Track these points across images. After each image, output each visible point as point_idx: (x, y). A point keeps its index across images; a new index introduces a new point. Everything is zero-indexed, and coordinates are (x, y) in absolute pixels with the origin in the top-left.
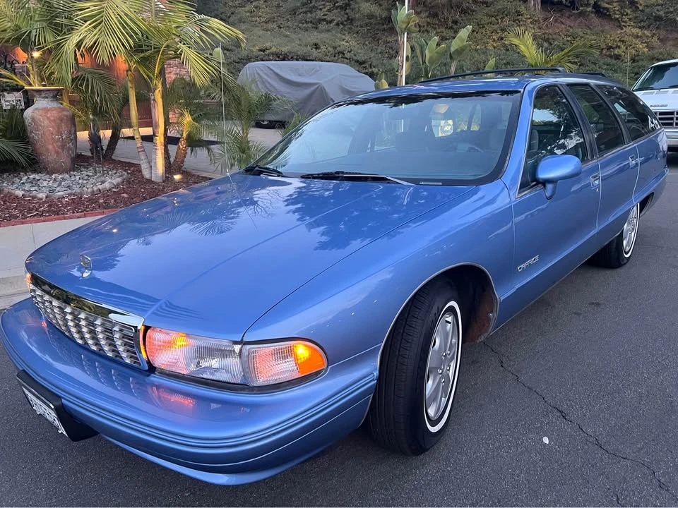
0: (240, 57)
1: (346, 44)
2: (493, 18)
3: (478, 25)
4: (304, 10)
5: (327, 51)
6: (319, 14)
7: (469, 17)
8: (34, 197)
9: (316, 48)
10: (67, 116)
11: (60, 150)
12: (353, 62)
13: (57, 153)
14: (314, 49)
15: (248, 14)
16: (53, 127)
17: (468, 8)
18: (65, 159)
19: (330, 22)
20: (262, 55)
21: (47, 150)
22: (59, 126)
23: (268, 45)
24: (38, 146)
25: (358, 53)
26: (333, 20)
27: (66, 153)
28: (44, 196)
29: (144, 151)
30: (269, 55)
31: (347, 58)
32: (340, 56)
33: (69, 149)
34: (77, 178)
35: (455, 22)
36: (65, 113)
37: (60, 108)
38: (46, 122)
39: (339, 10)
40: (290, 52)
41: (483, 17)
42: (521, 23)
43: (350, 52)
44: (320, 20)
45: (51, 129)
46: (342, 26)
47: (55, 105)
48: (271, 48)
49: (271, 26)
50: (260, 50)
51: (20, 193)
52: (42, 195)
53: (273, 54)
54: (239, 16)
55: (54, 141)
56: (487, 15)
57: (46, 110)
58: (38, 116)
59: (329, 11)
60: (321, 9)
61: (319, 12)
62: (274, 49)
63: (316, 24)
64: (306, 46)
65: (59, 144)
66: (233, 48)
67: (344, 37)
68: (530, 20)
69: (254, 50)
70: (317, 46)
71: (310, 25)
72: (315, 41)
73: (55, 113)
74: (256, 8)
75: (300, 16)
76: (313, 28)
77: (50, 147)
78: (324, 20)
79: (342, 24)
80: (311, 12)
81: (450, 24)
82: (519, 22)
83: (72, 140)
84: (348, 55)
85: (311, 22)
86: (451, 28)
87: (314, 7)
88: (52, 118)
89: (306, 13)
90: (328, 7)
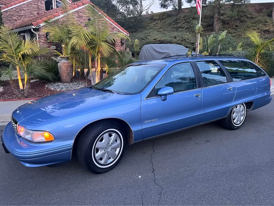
0: (146, 42)
1: (187, 36)
2: (254, 24)
3: (247, 27)
4: (174, 23)
5: (179, 39)
6: (179, 25)
7: (244, 24)
8: (56, 90)
9: (175, 38)
10: (70, 65)
11: (67, 76)
12: (189, 43)
13: (66, 77)
14: (174, 39)
15: (153, 26)
16: (65, 68)
17: (243, 20)
18: (68, 79)
19: (184, 28)
20: (154, 41)
21: (63, 76)
22: (67, 68)
23: (157, 37)
24: (61, 74)
25: (191, 40)
26: (184, 27)
27: (69, 77)
28: (59, 90)
29: (93, 77)
30: (157, 41)
31: (186, 42)
32: (184, 41)
33: (70, 75)
34: (71, 85)
35: (237, 26)
36: (70, 64)
37: (68, 62)
38: (64, 67)
39: (187, 23)
40: (165, 40)
41: (250, 24)
42: (267, 26)
43: (188, 39)
44: (179, 27)
45: (65, 69)
46: (187, 29)
47: (67, 61)
48: (158, 38)
49: (160, 30)
50: (154, 39)
51: (52, 89)
52: (58, 90)
53: (158, 41)
54: (149, 27)
55: (66, 73)
56: (252, 23)
57: (64, 63)
58: (61, 65)
59: (183, 23)
60: (180, 23)
61: (179, 24)
62: (159, 39)
63: (177, 29)
64: (171, 37)
65: (67, 74)
66: (145, 39)
67: (186, 34)
68: (271, 25)
69: (152, 39)
70: (175, 37)
71: (175, 29)
72: (175, 35)
73: (66, 64)
74: (156, 23)
75: (172, 26)
76: (176, 30)
77: (64, 75)
78: (181, 27)
79: (188, 28)
80: (176, 24)
81: (234, 27)
82: (266, 25)
83: (71, 73)
84: (187, 41)
85: (176, 28)
86: (234, 29)
87: (178, 22)
88: (65, 66)
89: (174, 25)
90: (183, 22)
